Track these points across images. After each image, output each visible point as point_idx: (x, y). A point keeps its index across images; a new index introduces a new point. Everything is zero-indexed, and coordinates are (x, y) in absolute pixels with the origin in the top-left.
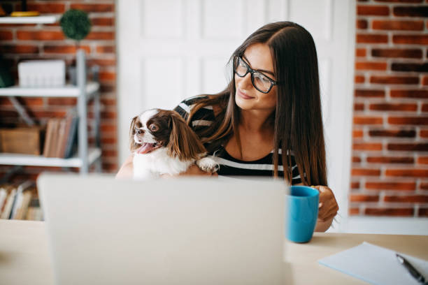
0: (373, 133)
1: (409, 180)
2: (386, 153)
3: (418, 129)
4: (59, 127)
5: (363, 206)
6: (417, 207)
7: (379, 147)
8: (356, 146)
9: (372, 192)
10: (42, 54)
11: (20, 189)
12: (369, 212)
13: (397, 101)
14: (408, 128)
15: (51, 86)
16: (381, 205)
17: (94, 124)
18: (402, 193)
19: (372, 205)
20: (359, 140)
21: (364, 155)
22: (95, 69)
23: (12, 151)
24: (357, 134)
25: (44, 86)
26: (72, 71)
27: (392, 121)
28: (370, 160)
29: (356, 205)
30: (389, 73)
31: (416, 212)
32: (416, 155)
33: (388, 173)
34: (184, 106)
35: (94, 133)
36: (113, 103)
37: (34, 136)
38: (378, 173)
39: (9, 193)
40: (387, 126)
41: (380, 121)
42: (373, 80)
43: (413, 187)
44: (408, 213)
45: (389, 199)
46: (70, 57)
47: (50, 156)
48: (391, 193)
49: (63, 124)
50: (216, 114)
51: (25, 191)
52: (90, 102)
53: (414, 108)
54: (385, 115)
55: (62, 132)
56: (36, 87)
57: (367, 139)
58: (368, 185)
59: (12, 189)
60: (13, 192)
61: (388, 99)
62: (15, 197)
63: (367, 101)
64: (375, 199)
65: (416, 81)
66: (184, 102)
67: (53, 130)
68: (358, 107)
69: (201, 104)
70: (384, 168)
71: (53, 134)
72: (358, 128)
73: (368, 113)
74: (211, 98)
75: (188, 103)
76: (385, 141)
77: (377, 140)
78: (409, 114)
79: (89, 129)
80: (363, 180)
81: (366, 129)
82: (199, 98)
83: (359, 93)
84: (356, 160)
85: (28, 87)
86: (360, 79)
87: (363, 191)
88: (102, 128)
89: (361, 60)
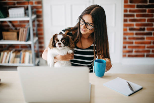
0: (131, 29)
1: (143, 45)
2: (135, 36)
3: (146, 28)
4: (23, 31)
5: (127, 54)
6: (146, 54)
7: (133, 34)
8: (125, 34)
9: (130, 49)
10: (16, 5)
11: (12, 52)
12: (129, 56)
13: (139, 18)
14: (143, 27)
15: (20, 17)
16: (134, 53)
17: (35, 28)
18: (141, 50)
19: (130, 54)
20: (125, 32)
21: (127, 37)
22: (35, 10)
23: (8, 39)
24: (125, 30)
25: (18, 17)
26: (27, 11)
27: (137, 25)
28: (129, 38)
29: (125, 54)
30: (136, 9)
31: (145, 56)
32: (145, 37)
33: (136, 43)
34: (63, 32)
35: (35, 32)
36: (41, 21)
37: (15, 34)
38: (132, 43)
39: (8, 53)
40: (135, 27)
41: (133, 25)
42: (130, 11)
43: (144, 47)
44: (143, 56)
45: (136, 52)
46: (26, 6)
47: (21, 41)
48: (137, 49)
49: (25, 29)
50: (73, 34)
51: (13, 52)
52: (33, 21)
53: (145, 20)
54: (134, 23)
55: (24, 32)
56: (15, 17)
57: (128, 31)
58: (129, 47)
59: (9, 52)
60: (9, 53)
61: (136, 18)
62: (10, 55)
63: (128, 18)
64: (131, 52)
65: (145, 11)
66: (63, 30)
67: (21, 32)
68: (125, 21)
69: (68, 31)
70: (134, 41)
71: (21, 34)
72: (125, 28)
73: (129, 23)
74: (71, 29)
75: (64, 31)
76: (135, 32)
77: (132, 32)
78: (143, 22)
79: (34, 30)
80: (127, 45)
81: (128, 28)
82: (68, 29)
83: (125, 16)
84: (125, 39)
85: (12, 18)
86: (126, 11)
87: (127, 49)
88: (38, 30)
89: (126, 4)
